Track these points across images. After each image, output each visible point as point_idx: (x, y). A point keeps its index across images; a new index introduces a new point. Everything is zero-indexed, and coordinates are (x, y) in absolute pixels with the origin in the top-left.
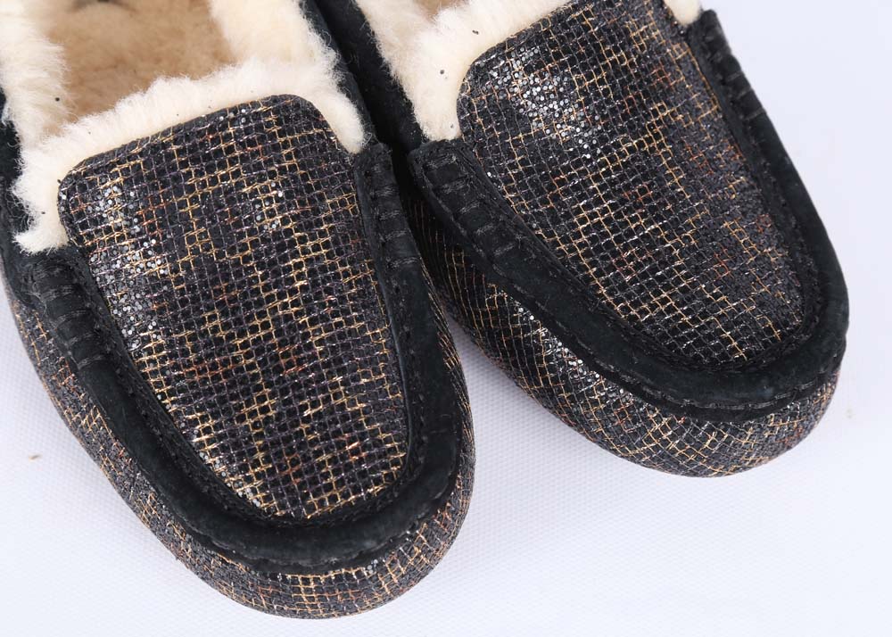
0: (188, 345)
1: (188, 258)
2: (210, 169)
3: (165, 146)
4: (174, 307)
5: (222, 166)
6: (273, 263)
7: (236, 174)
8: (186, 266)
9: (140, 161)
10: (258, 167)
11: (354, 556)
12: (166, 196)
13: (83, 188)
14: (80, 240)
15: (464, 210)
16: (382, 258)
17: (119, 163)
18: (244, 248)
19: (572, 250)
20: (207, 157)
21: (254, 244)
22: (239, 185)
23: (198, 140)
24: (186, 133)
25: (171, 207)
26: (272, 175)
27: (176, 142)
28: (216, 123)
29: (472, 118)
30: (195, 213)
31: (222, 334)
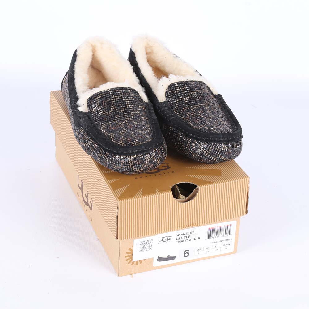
0: (110, 124)
1: (112, 111)
2: (117, 96)
3: (109, 91)
4: (108, 119)
5: (119, 95)
6: (128, 113)
7: (122, 97)
8: (111, 112)
9: (104, 94)
10: (126, 97)
12: (108, 100)
13: (92, 99)
14: (90, 110)
15: (165, 113)
16: (150, 118)
17: (99, 94)
18: (122, 109)
19: (186, 119)
20: (117, 94)
21: (124, 109)
22: (122, 99)
23: (115, 91)
25: (109, 102)
26: (129, 99)
27: (111, 91)
28: (119, 89)
29: (168, 96)
30: (113, 103)
31: (117, 122)
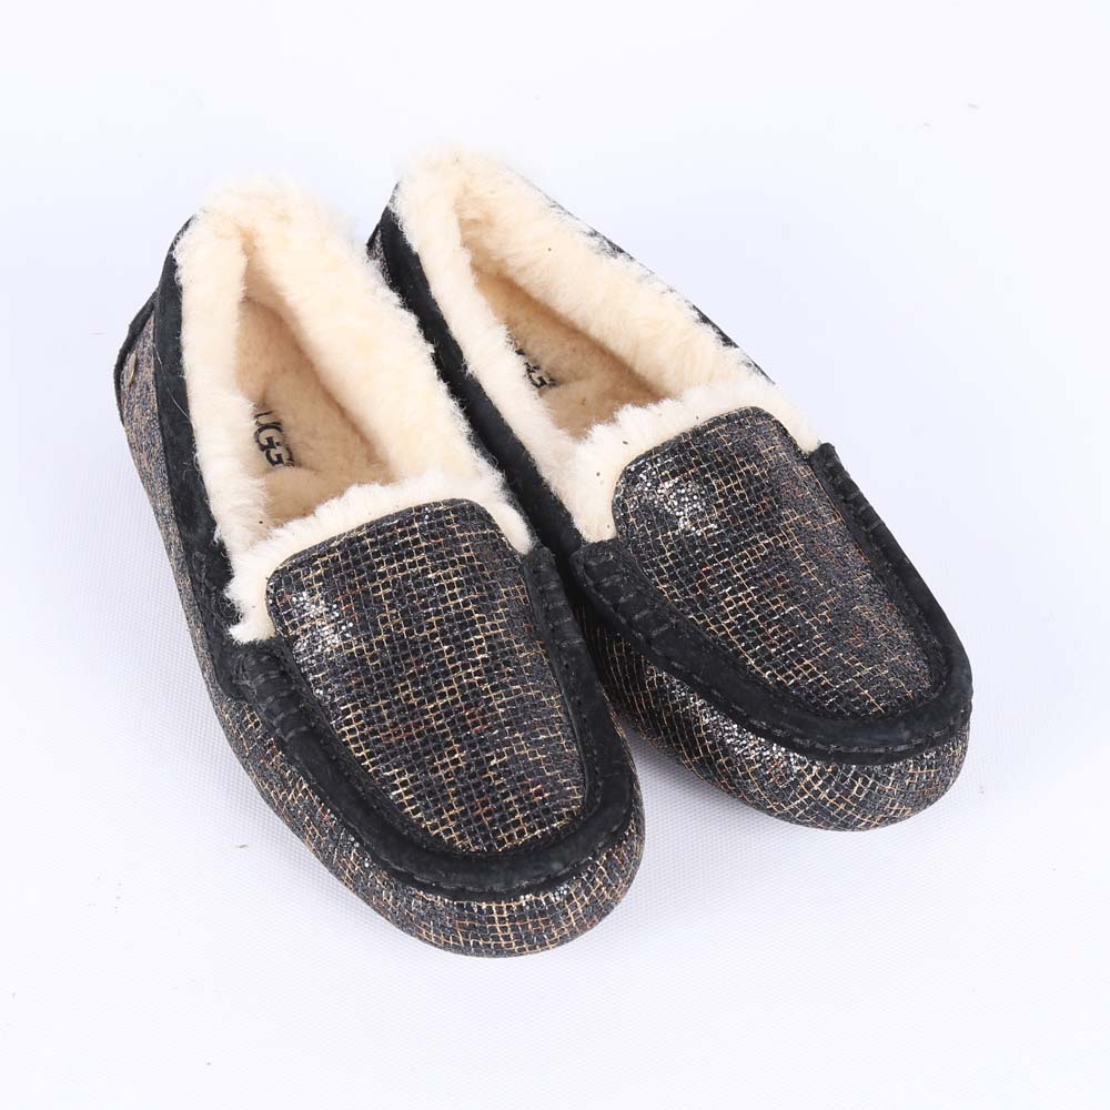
0: (385, 712)
1: (383, 637)
2: (400, 558)
3: (360, 539)
4: (369, 681)
5: (410, 555)
6: (456, 639)
7: (422, 562)
8: (380, 644)
9: (338, 554)
10: (441, 557)
11: (543, 879)
12: (362, 582)
13: (288, 583)
14: (285, 630)
15: (622, 600)
16: (551, 641)
17: (319, 556)
18: (431, 626)
19: (721, 629)
20: (396, 548)
21: (439, 623)
22: (425, 572)
23: (388, 534)
24: (376, 528)
25: (366, 592)
26: (453, 564)
27: (369, 536)
28: (406, 518)
29: (626, 517)
30: (388, 596)
31: (414, 701)
